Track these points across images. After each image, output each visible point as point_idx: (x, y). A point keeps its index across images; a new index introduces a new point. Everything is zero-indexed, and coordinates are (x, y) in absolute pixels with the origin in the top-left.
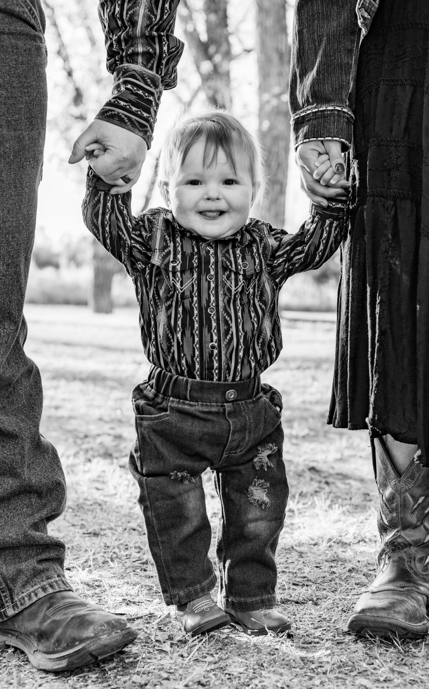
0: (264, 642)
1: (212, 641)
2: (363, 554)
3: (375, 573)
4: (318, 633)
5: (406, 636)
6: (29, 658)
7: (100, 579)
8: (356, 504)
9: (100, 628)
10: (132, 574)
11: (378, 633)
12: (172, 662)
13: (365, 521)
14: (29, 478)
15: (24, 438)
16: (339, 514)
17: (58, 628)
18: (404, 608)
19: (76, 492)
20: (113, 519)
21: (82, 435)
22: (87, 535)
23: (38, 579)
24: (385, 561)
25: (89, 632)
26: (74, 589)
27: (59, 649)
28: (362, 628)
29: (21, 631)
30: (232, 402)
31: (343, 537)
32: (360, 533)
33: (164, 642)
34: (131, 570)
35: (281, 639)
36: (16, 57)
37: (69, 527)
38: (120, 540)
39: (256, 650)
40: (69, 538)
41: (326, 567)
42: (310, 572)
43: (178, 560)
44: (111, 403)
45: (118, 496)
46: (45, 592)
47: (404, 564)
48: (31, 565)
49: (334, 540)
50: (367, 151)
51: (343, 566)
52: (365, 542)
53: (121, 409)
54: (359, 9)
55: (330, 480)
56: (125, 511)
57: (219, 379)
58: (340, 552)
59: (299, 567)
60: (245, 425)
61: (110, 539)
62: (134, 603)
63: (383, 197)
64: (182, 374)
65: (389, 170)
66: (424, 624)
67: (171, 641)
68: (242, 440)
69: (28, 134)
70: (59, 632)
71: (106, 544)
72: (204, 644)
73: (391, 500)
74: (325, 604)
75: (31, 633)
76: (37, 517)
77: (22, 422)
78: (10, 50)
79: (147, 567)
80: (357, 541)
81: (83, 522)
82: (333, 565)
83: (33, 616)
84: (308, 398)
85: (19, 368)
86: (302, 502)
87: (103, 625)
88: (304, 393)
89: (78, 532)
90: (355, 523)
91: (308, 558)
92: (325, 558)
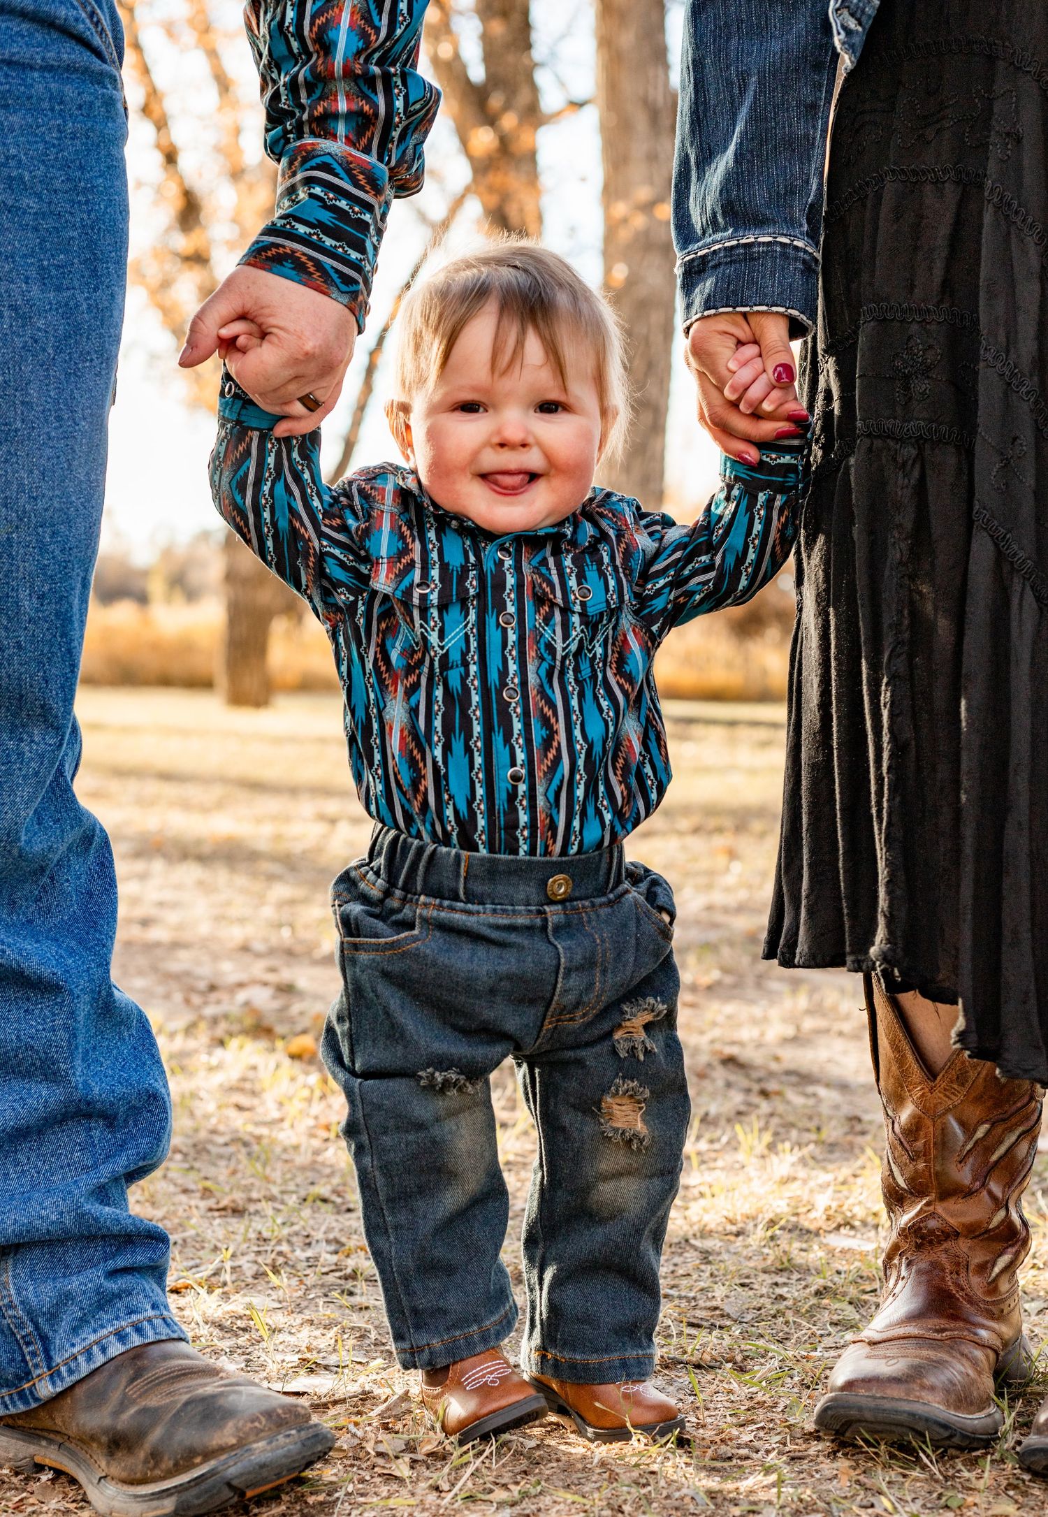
0: (625, 1456)
1: (505, 1455)
2: (848, 1256)
3: (875, 1299)
4: (746, 1437)
5: (947, 1443)
6: (88, 1493)
7: (248, 1312)
8: (831, 1140)
9: (249, 1425)
10: (321, 1302)
11: (883, 1435)
12: (412, 1501)
13: (851, 1180)
14: (85, 1083)
15: (76, 992)
16: (793, 1165)
17: (153, 1425)
18: (943, 1378)
19: (192, 1114)
20: (277, 1176)
21: (202, 985)
22: (216, 1214)
23: (107, 1313)
24: (899, 1272)
25: (226, 1435)
26: (190, 1335)
27: (157, 1472)
28: (848, 1423)
29: (70, 1433)
30: (562, 902)
31: (802, 1218)
32: (841, 1206)
33: (397, 1458)
34: (319, 1292)
35: (664, 1450)
36: (60, 122)
37: (175, 1194)
38: (292, 1224)
39: (606, 1476)
40: (176, 1221)
41: (763, 1284)
42: (727, 1297)
43: (430, 1268)
44: (268, 912)
45: (286, 1124)
46: (124, 1344)
47: (943, 1279)
48: (91, 1281)
49: (782, 1223)
50: (855, 332)
51: (804, 1283)
52: (853, 1227)
53: (292, 926)
54: (837, 10)
55: (772, 1086)
56: (302, 1159)
57: (532, 851)
58: (796, 1252)
59: (702, 1284)
60: (593, 953)
61: (267, 1223)
62: (326, 1367)
63: (893, 439)
64: (447, 841)
65: (907, 378)
66: (990, 1415)
67: (412, 1455)
68: (587, 989)
69: (87, 299)
70: (156, 1435)
71: (260, 1233)
72: (487, 1461)
73: (913, 1131)
74: (762, 1370)
75: (93, 1438)
76: (105, 1172)
77: (70, 956)
78: (46, 105)
79: (354, 1286)
80: (834, 1225)
81: (208, 1184)
82: (780, 1280)
83: (98, 1399)
84: (718, 898)
85: (62, 831)
86: (708, 1136)
87: (257, 1419)
88: (709, 887)
89: (197, 1207)
90: (828, 1185)
91: (722, 1265)
92: (761, 1265)
